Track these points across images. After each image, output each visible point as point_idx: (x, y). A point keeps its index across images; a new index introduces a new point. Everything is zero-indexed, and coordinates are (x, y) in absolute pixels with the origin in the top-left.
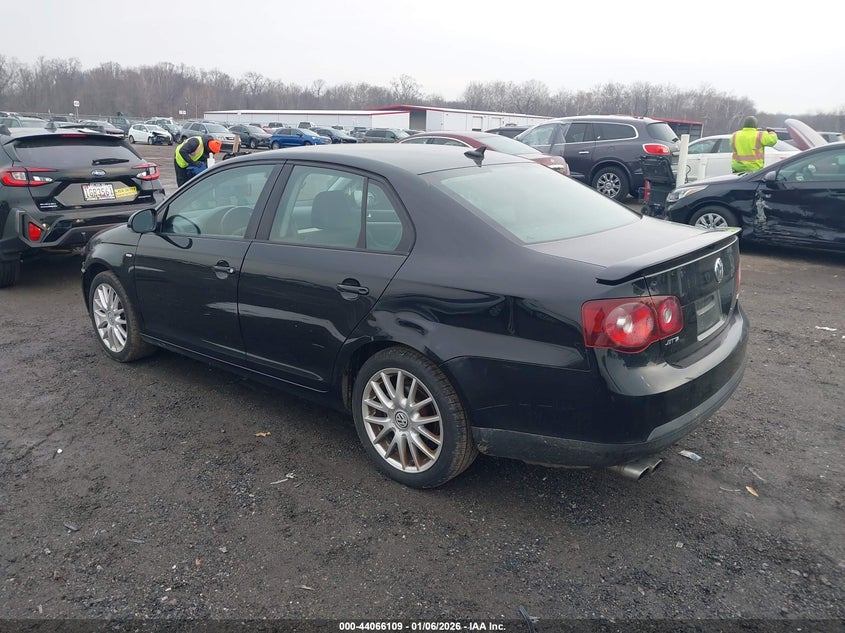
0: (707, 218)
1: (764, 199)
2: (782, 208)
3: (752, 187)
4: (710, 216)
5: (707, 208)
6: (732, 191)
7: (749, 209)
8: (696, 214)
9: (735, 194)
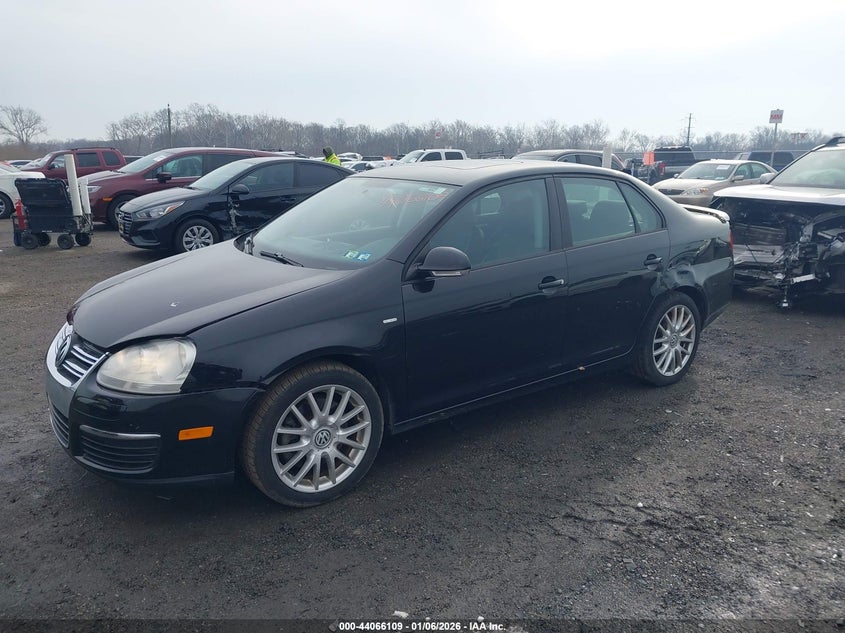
0: (192, 231)
1: (235, 208)
2: (249, 214)
3: (224, 199)
4: (195, 228)
5: (191, 222)
6: (210, 204)
7: (225, 219)
8: (183, 227)
9: (213, 207)
